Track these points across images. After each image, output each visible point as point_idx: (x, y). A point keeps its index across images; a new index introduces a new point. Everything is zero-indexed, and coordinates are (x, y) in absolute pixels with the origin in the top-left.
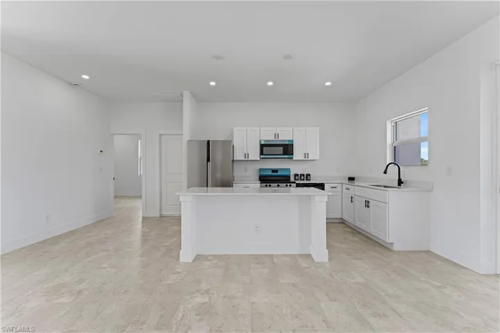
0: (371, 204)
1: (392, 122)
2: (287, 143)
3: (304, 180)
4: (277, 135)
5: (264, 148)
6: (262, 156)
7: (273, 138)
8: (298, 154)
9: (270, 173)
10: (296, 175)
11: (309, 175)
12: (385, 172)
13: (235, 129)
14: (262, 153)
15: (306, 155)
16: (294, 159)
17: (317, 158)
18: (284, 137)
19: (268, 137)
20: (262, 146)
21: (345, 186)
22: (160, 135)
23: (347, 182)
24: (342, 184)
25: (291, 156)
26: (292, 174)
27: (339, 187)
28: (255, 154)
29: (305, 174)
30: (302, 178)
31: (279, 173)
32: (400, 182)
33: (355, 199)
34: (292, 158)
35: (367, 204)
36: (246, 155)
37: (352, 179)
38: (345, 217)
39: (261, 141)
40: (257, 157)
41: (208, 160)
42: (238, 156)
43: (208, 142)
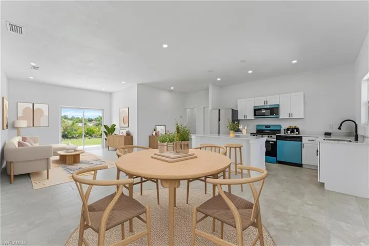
2: (273, 107)
4: (266, 102)
6: (256, 117)
7: (263, 104)
8: (283, 114)
9: (265, 128)
12: (340, 128)
13: (239, 100)
14: (255, 115)
15: (290, 115)
16: (280, 118)
17: (302, 116)
18: (272, 102)
19: (260, 103)
20: (255, 110)
22: (204, 107)
25: (278, 116)
26: (282, 129)
28: (251, 116)
31: (271, 128)
36: (245, 116)
37: (328, 134)
39: (254, 107)
40: (252, 117)
41: (219, 120)
42: (240, 117)
43: (219, 110)
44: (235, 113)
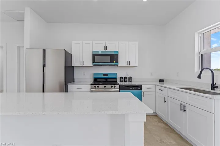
0: (186, 108)
1: (199, 33)
2: (113, 53)
3: (127, 81)
4: (106, 47)
5: (95, 57)
6: (95, 64)
8: (122, 62)
9: (102, 76)
10: (121, 78)
11: (131, 78)
12: (199, 77)
13: (73, 42)
14: (94, 61)
15: (128, 63)
16: (119, 66)
17: (137, 65)
18: (111, 49)
20: (94, 55)
21: (158, 88)
23: (158, 83)
24: (156, 85)
25: (116, 63)
26: (118, 77)
27: (153, 87)
28: (89, 62)
29: (128, 77)
30: (126, 80)
31: (108, 77)
32: (214, 87)
33: (168, 99)
34: (118, 65)
35: (183, 108)
36: (82, 63)
37: (162, 81)
38: (158, 113)
39: (93, 51)
40: (90, 64)
41: (44, 66)
42: (75, 63)
43: (44, 51)
44: (68, 57)
